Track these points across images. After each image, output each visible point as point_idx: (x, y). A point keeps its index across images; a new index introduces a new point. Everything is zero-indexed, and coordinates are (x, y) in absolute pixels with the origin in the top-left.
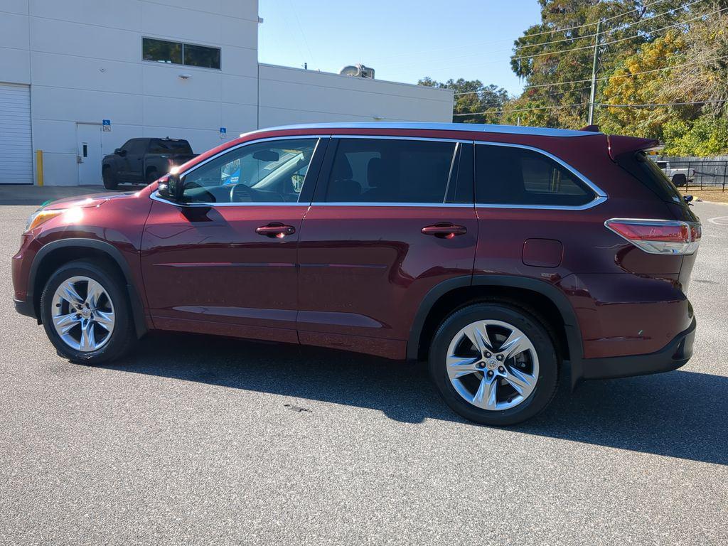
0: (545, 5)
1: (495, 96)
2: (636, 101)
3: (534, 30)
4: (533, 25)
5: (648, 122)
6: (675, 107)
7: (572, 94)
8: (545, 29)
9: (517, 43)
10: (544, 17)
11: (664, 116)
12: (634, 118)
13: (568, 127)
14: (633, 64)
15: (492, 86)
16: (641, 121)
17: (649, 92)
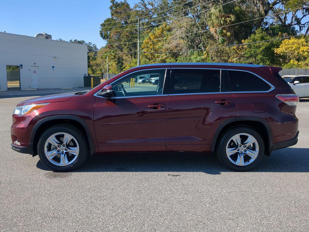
0: (112, 10)
1: (91, 47)
2: (154, 50)
3: (108, 20)
4: (108, 18)
5: (160, 59)
6: (169, 53)
7: (128, 47)
8: (113, 20)
9: (101, 25)
10: (112, 15)
11: (166, 56)
12: (154, 57)
13: (127, 61)
14: (152, 35)
15: (90, 43)
16: (157, 58)
17: (159, 47)
